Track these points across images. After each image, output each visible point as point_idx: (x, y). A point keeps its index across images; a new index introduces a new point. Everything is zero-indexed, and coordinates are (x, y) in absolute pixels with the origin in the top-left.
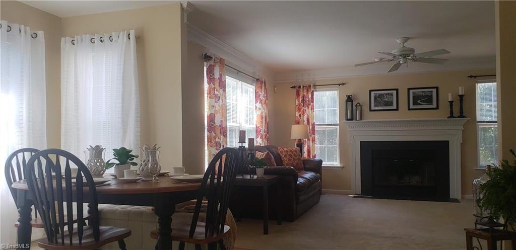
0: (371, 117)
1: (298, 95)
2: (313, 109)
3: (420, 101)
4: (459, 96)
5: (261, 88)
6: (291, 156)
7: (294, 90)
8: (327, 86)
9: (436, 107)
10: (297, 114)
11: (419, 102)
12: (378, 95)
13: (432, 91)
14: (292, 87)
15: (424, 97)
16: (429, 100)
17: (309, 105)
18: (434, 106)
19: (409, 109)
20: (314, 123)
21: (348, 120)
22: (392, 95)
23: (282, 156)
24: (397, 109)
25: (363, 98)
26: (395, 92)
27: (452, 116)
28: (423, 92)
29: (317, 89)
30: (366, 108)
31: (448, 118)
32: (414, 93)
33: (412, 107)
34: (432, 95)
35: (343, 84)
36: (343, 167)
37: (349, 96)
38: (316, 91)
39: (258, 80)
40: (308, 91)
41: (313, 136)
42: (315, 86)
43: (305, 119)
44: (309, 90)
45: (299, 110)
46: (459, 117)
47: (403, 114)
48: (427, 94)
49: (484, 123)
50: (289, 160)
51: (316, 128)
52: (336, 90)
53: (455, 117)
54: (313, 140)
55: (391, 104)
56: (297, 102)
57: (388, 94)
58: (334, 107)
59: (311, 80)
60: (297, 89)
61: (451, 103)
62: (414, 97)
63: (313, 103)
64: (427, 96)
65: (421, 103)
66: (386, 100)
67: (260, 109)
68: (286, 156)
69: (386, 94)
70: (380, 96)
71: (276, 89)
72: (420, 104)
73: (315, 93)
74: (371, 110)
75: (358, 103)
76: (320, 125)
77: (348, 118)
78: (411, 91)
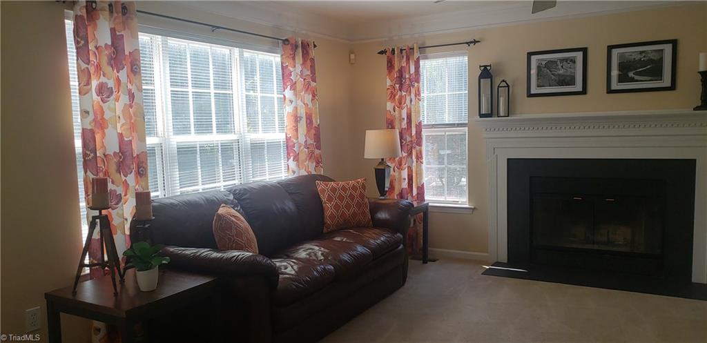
0: (531, 109)
1: (390, 66)
2: (419, 95)
3: (636, 74)
5: (294, 59)
6: (341, 198)
7: (384, 58)
8: (447, 46)
9: (669, 85)
10: (389, 106)
11: (631, 74)
12: (544, 63)
13: (662, 50)
14: (381, 53)
15: (642, 63)
16: (654, 70)
17: (411, 85)
18: (667, 81)
19: (610, 91)
20: (420, 123)
21: (481, 116)
22: (573, 61)
23: (324, 198)
24: (584, 92)
25: (515, 71)
26: (579, 55)
27: (703, 106)
28: (641, 52)
29: (429, 55)
30: (520, 91)
31: (694, 109)
32: (620, 55)
33: (615, 86)
34: (662, 58)
35: (475, 42)
36: (474, 209)
37: (485, 67)
38: (426, 58)
39: (286, 41)
40: (408, 59)
41: (418, 148)
42: (422, 48)
43: (404, 115)
44: (410, 57)
45: (392, 96)
47: (597, 103)
48: (651, 56)
50: (337, 207)
51: (425, 133)
52: (463, 55)
54: (419, 157)
55: (571, 81)
56: (389, 83)
57: (566, 60)
58: (459, 90)
59: (417, 35)
60: (389, 55)
61: (704, 74)
62: (621, 64)
63: (418, 82)
64: (651, 61)
65: (636, 77)
66: (561, 72)
67: (291, 102)
68: (330, 199)
69: (562, 60)
70: (550, 64)
71: (352, 56)
72: (633, 80)
73: (422, 62)
74: (530, 95)
75: (503, 81)
76: (433, 126)
77: (483, 111)
78: (615, 52)
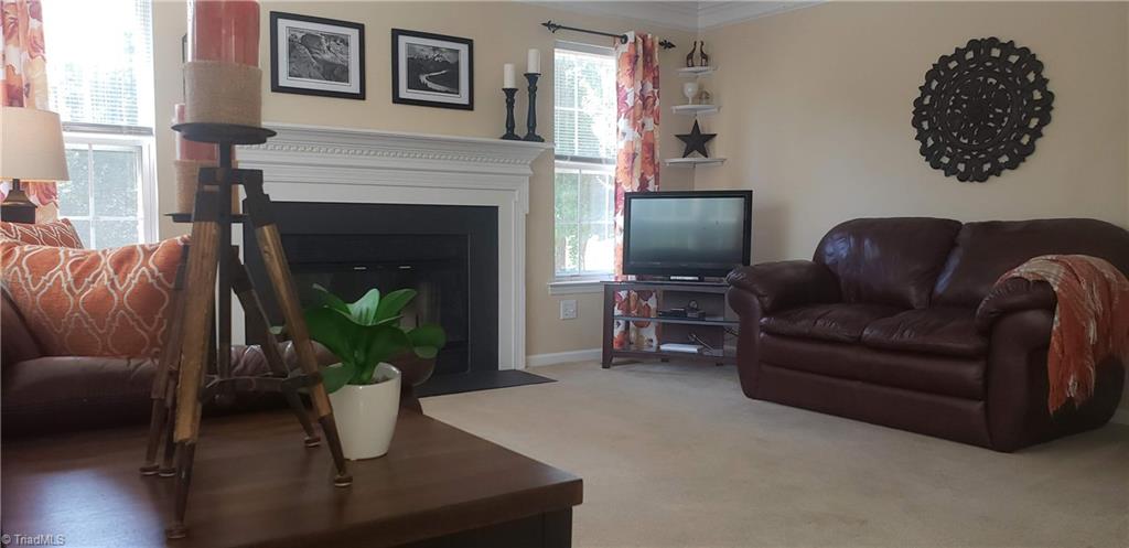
3: (430, 78)
4: (527, 75)
9: (467, 102)
11: (423, 78)
12: (300, 36)
13: (457, 51)
15: (436, 65)
16: (450, 77)
18: (464, 98)
19: (396, 99)
22: (345, 42)
24: (361, 96)
26: (354, 34)
27: (510, 135)
28: (435, 49)
31: (503, 138)
32: (410, 47)
33: (403, 92)
34: (457, 63)
46: (526, 139)
47: (378, 114)
48: (445, 56)
49: (567, 162)
53: (519, 139)
55: (343, 75)
57: (334, 37)
61: (510, 93)
62: (410, 61)
64: (445, 64)
65: (430, 85)
66: (327, 56)
69: (330, 37)
70: (309, 39)
72: (425, 88)
74: (277, 88)
78: (402, 41)
